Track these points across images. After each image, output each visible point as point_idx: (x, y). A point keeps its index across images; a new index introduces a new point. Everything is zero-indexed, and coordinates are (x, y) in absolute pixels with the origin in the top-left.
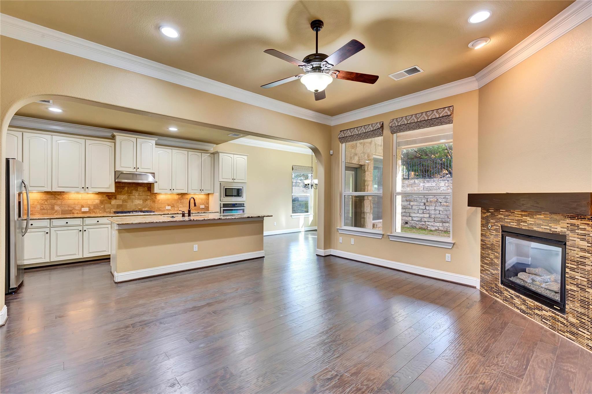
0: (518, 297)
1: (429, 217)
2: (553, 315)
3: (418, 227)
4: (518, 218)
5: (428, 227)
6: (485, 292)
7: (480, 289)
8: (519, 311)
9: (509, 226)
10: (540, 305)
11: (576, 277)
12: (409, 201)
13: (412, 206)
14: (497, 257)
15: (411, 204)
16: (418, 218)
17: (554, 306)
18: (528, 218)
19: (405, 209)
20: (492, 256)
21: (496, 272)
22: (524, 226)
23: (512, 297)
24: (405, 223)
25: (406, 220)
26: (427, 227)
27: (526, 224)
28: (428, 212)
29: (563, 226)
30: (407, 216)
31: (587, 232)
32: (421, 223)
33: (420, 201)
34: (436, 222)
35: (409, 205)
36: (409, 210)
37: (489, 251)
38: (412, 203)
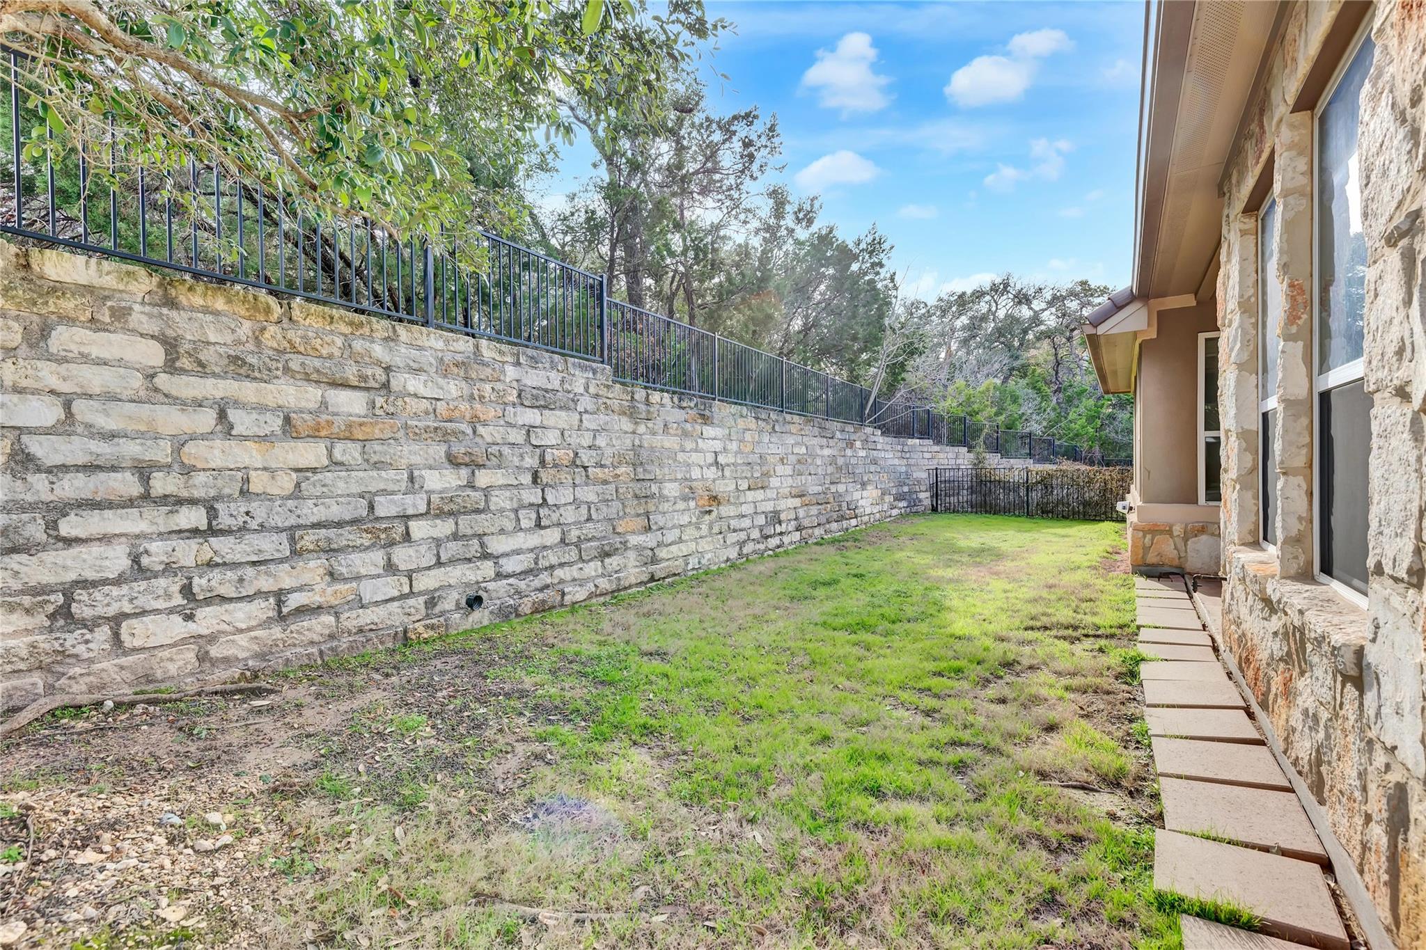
1: (563, 541)
3: (530, 605)
5: (566, 590)
12: (467, 465)
13: (487, 491)
15: (477, 484)
16: (521, 557)
19: (451, 513)
24: (463, 602)
25: (467, 585)
26: (563, 594)
28: (555, 517)
30: (469, 560)
32: (537, 583)
33: (516, 461)
34: (584, 561)
35: (471, 485)
36: (477, 517)
38: (483, 478)
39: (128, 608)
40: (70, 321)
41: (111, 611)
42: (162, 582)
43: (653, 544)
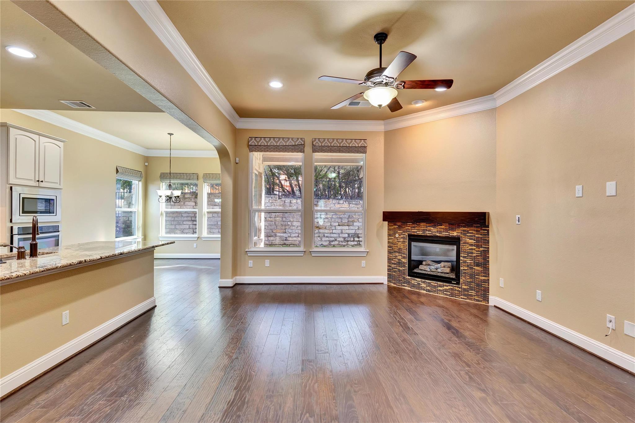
0: (424, 282)
2: (452, 287)
4: (423, 228)
6: (392, 285)
7: (388, 284)
8: (425, 292)
9: (416, 234)
10: (442, 283)
11: (467, 261)
14: (404, 258)
17: (452, 282)
18: (432, 229)
20: (400, 257)
21: (404, 268)
22: (428, 233)
23: (419, 284)
27: (431, 232)
29: (457, 232)
31: (473, 235)
37: (397, 254)
39: (188, 232)
40: (187, 201)
41: (186, 232)
42: (191, 230)
43: (287, 236)
